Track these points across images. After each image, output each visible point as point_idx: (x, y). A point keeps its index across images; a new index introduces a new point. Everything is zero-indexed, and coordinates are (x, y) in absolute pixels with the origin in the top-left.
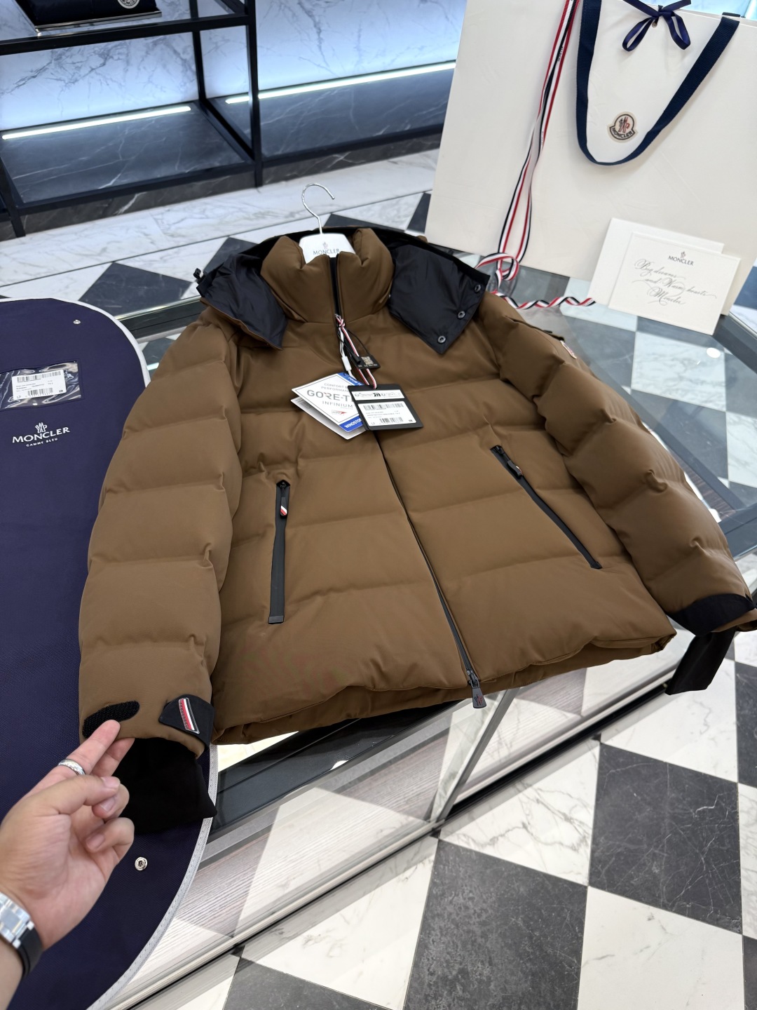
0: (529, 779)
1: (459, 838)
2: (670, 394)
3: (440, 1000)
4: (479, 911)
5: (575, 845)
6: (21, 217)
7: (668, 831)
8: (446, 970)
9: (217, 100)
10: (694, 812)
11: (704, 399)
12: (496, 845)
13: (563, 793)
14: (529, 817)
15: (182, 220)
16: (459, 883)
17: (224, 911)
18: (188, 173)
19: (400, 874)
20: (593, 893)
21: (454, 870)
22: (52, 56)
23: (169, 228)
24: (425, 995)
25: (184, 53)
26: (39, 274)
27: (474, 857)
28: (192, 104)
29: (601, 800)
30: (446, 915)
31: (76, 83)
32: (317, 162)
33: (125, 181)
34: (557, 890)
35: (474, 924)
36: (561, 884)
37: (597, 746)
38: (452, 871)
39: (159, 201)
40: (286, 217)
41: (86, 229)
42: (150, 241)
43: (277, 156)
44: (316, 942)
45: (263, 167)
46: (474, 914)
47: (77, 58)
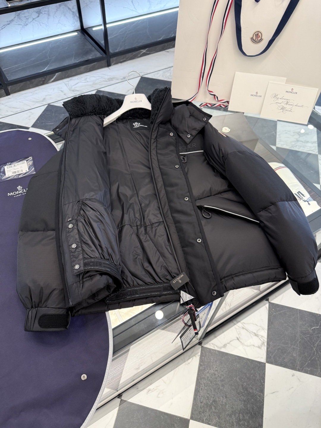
0: (239, 319)
1: (210, 345)
2: (293, 148)
3: (206, 414)
4: (220, 376)
5: (260, 346)
6: (8, 87)
7: (299, 339)
8: (207, 401)
9: (89, 29)
10: (310, 329)
11: (308, 149)
12: (226, 348)
13: (254, 324)
14: (240, 335)
15: (77, 84)
16: (211, 364)
17: (113, 381)
18: (78, 62)
19: (186, 361)
20: (268, 366)
21: (208, 359)
22: (16, 14)
23: (71, 88)
24: (199, 411)
25: (73, 9)
26: (17, 111)
27: (217, 353)
28: (78, 31)
29: (270, 326)
30: (206, 378)
31: (27, 26)
32: (134, 54)
33: (51, 68)
34: (253, 365)
35: (218, 381)
36: (254, 362)
37: (267, 303)
38: (208, 360)
39: (66, 76)
40: (122, 79)
41: (36, 90)
42: (64, 94)
43: (116, 52)
44: (152, 392)
45: (110, 58)
46: (218, 377)
47: (27, 14)
